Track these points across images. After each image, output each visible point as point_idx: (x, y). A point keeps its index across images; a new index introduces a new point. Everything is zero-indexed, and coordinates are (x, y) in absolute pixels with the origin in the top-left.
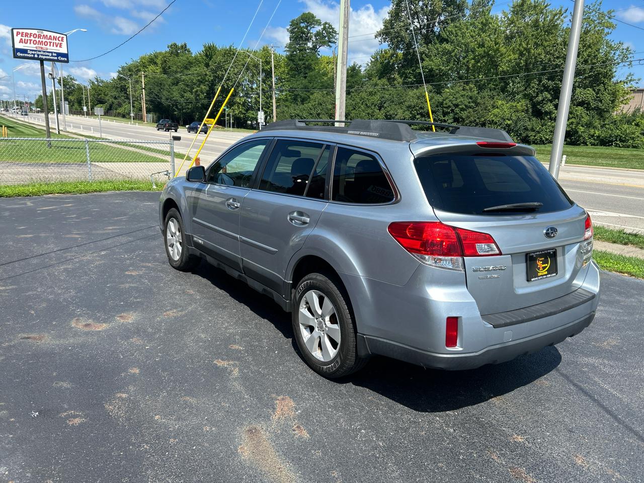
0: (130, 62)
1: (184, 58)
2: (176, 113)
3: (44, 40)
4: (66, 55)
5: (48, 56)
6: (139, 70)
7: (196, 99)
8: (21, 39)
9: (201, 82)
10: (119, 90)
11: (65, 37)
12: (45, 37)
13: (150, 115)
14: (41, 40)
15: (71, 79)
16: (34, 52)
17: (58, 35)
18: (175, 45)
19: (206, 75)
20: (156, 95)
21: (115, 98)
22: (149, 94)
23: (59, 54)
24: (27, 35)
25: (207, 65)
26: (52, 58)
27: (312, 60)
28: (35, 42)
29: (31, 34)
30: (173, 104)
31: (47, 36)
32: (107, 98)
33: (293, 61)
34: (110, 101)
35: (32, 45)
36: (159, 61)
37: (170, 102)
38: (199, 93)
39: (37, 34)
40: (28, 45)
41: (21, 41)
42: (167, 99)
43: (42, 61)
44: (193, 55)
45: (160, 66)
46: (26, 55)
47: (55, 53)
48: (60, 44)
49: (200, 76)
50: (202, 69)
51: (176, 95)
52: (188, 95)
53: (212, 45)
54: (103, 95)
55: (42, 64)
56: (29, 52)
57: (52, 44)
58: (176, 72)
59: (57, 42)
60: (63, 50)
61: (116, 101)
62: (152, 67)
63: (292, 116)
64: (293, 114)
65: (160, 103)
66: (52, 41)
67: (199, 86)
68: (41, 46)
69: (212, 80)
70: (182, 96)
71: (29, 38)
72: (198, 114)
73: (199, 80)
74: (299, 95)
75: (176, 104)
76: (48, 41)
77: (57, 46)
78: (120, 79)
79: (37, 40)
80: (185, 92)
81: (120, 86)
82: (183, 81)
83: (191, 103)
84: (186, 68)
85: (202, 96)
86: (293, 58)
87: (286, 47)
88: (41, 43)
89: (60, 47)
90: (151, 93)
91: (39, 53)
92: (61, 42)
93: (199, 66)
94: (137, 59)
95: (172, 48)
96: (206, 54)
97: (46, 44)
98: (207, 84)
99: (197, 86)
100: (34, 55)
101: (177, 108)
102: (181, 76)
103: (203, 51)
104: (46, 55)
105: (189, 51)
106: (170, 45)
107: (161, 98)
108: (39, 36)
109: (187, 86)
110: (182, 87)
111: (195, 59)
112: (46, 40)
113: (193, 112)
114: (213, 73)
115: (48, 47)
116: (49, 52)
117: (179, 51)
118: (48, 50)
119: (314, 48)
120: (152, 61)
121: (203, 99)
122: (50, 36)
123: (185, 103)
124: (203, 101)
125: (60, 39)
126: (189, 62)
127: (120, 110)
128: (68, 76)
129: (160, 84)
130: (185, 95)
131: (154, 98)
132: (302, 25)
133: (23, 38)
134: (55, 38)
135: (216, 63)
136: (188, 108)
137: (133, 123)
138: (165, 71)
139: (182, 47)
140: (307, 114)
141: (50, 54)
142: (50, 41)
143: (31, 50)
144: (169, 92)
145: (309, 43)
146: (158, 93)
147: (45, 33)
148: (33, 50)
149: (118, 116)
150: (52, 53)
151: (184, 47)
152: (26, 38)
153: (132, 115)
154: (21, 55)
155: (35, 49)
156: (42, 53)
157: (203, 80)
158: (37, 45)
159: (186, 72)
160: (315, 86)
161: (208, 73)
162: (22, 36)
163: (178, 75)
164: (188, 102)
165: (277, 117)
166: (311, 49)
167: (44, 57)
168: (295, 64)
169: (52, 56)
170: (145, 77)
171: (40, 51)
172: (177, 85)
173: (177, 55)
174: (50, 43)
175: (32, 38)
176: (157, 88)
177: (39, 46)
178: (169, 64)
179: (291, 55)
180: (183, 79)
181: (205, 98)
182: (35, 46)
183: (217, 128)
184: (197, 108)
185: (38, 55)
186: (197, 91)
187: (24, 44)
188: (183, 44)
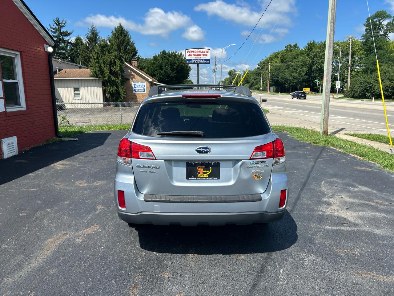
0: (265, 58)
1: (294, 53)
2: (286, 86)
3: (199, 54)
4: (209, 60)
5: (201, 61)
6: (268, 63)
7: (299, 77)
8: (189, 54)
9: (303, 66)
10: (258, 74)
11: (209, 50)
12: (200, 52)
13: (272, 88)
14: (198, 54)
15: (235, 71)
16: (194, 60)
17: (206, 50)
18: (290, 45)
19: (307, 61)
20: (276, 76)
21: (255, 80)
22: (272, 75)
23: (206, 60)
24: (192, 52)
25: (308, 55)
26: (202, 62)
27: (382, 43)
28: (195, 55)
29: (194, 51)
30: (285, 81)
31: (201, 51)
32: (250, 80)
33: (366, 45)
34: (252, 82)
35: (194, 57)
36: (279, 56)
37: (283, 79)
38: (301, 72)
39: (197, 51)
40: (192, 57)
41: (189, 55)
42: (282, 78)
43: (198, 64)
44: (300, 50)
45: (280, 58)
46: (191, 62)
47: (204, 59)
48: (207, 54)
49: (303, 62)
50: (305, 58)
51: (287, 75)
52: (294, 74)
53: (313, 42)
54: (249, 78)
55: (198, 66)
56: (192, 60)
57: (203, 55)
58: (289, 61)
59: (205, 53)
60: (208, 58)
61: (255, 81)
62: (276, 60)
63: (362, 83)
64: (362, 82)
65: (278, 81)
66: (203, 53)
67: (301, 68)
68: (198, 57)
69: (311, 64)
70: (291, 75)
71: (193, 53)
72: (299, 85)
73: (302, 64)
74: (369, 68)
75: (287, 80)
76: (201, 54)
77: (205, 56)
78: (258, 68)
79: (196, 53)
80: (292, 73)
81: (258, 73)
82: (292, 66)
83: (296, 79)
84: (295, 58)
85: (303, 74)
86: (366, 43)
87: (362, 36)
88: (198, 55)
89: (207, 56)
90: (273, 75)
91: (197, 60)
92: (207, 53)
93: (303, 56)
94: (268, 56)
95: (288, 47)
96: (309, 48)
97: (200, 55)
98: (307, 67)
99: (300, 69)
100: (194, 61)
101: (287, 82)
102: (291, 63)
103: (306, 47)
104: (200, 61)
105: (298, 48)
106: (286, 46)
107: (279, 77)
108: (197, 52)
109: (295, 69)
110: (291, 70)
111: (301, 52)
112: (200, 53)
113: (297, 84)
114: (311, 59)
115: (201, 57)
116: (201, 59)
117: (292, 49)
118: (201, 58)
119: (386, 34)
120: (276, 56)
121: (303, 76)
122: (202, 51)
123: (292, 79)
124: (303, 77)
125: (207, 52)
126: (297, 54)
127: (257, 86)
128: (233, 70)
129: (279, 70)
130: (293, 74)
131: (275, 78)
132: (375, 20)
133: (190, 54)
134: (204, 52)
135: (314, 53)
136: (294, 82)
137: (261, 93)
138: (282, 61)
139: (294, 46)
140: (373, 81)
141: (202, 60)
142: (202, 53)
143: (193, 59)
144: (283, 73)
145: (380, 32)
146: (277, 74)
147: (200, 50)
148: (194, 59)
149: (255, 90)
150: (202, 59)
151: (295, 46)
152: (192, 53)
153: (261, 88)
154: (189, 62)
155: (195, 58)
156: (198, 60)
157: (305, 64)
158: (196, 57)
159: (294, 61)
160: (383, 60)
161: (308, 60)
162: (190, 53)
163: (289, 63)
164: (294, 78)
165: (351, 84)
166: (382, 35)
167: (199, 62)
168: (368, 47)
169: (203, 61)
170: (271, 66)
171: (197, 59)
172: (288, 69)
173: (291, 51)
174: (202, 54)
175: (194, 53)
176: (277, 72)
177: (197, 57)
178: (285, 57)
179: (366, 42)
180: (292, 65)
181: (305, 75)
182: (195, 57)
183: (311, 93)
184: (299, 82)
185: (196, 61)
186: (300, 71)
187: (190, 57)
188: (295, 44)
